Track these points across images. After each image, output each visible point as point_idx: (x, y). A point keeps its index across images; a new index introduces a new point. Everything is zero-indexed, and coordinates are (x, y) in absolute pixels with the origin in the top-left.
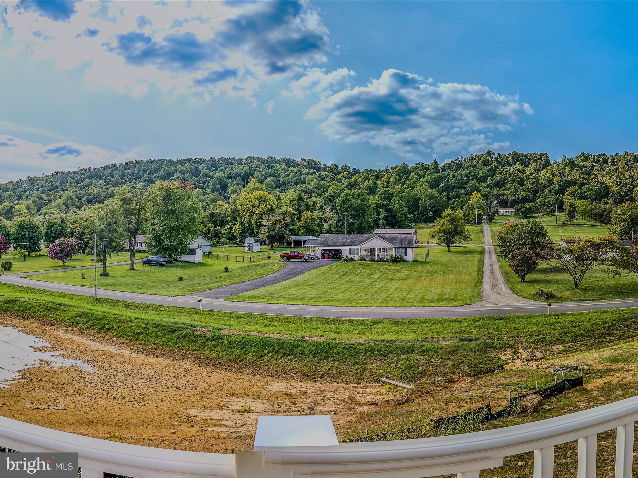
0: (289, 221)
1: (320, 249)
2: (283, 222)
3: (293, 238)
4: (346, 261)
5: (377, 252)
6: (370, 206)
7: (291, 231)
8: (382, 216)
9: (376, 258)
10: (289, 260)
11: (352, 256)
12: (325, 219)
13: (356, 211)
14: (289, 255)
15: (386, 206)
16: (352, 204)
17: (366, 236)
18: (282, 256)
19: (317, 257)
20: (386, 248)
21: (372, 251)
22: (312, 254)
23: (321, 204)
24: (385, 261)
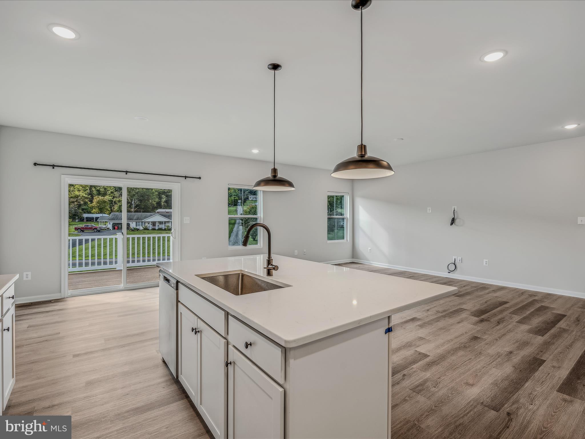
0: (82, 203)
1: (111, 223)
2: (76, 203)
3: (85, 215)
4: (132, 230)
5: (157, 224)
6: (153, 193)
7: (83, 210)
8: (164, 200)
9: (157, 228)
10: (83, 231)
11: (138, 227)
12: (115, 202)
13: (142, 197)
14: (83, 228)
15: (166, 193)
16: (138, 191)
17: (149, 214)
18: (76, 229)
19: (109, 228)
20: (165, 222)
21: (154, 223)
22: (104, 226)
23: (112, 190)
24: (163, 230)
